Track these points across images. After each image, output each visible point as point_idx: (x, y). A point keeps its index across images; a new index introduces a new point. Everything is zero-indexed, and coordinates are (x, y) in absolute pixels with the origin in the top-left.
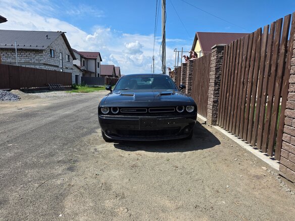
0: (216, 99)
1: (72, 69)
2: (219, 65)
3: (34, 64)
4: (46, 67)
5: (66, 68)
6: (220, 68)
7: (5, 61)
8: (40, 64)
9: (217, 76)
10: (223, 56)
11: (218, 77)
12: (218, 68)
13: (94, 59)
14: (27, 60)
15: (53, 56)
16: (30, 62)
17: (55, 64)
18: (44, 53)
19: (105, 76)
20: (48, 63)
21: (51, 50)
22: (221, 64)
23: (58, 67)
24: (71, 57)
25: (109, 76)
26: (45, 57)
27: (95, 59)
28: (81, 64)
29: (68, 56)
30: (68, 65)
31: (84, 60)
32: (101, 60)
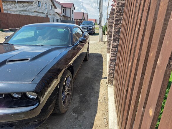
0: (114, 58)
1: (54, 15)
2: (120, 15)
3: (28, 11)
4: (36, 13)
5: (50, 14)
6: (120, 19)
7: (11, 9)
8: (32, 11)
9: (116, 30)
10: (124, 3)
11: (118, 32)
12: (118, 20)
13: (69, 8)
14: (24, 8)
15: (40, 6)
16: (26, 10)
17: (42, 12)
18: (33, 3)
19: (78, 19)
20: (37, 11)
21: (39, 2)
22: (122, 15)
23: (44, 13)
24: (53, 7)
25: (80, 19)
26: (34, 7)
27: (71, 8)
28: (62, 11)
29: (51, 6)
30: (52, 12)
31: (64, 8)
32: (75, 9)
